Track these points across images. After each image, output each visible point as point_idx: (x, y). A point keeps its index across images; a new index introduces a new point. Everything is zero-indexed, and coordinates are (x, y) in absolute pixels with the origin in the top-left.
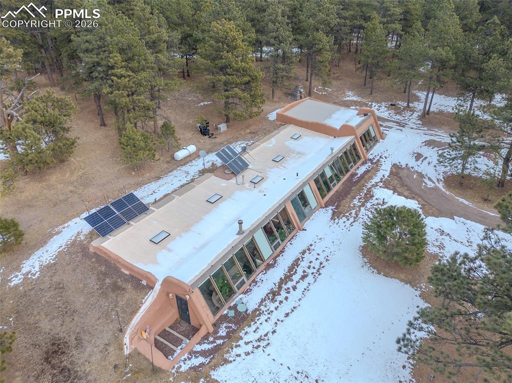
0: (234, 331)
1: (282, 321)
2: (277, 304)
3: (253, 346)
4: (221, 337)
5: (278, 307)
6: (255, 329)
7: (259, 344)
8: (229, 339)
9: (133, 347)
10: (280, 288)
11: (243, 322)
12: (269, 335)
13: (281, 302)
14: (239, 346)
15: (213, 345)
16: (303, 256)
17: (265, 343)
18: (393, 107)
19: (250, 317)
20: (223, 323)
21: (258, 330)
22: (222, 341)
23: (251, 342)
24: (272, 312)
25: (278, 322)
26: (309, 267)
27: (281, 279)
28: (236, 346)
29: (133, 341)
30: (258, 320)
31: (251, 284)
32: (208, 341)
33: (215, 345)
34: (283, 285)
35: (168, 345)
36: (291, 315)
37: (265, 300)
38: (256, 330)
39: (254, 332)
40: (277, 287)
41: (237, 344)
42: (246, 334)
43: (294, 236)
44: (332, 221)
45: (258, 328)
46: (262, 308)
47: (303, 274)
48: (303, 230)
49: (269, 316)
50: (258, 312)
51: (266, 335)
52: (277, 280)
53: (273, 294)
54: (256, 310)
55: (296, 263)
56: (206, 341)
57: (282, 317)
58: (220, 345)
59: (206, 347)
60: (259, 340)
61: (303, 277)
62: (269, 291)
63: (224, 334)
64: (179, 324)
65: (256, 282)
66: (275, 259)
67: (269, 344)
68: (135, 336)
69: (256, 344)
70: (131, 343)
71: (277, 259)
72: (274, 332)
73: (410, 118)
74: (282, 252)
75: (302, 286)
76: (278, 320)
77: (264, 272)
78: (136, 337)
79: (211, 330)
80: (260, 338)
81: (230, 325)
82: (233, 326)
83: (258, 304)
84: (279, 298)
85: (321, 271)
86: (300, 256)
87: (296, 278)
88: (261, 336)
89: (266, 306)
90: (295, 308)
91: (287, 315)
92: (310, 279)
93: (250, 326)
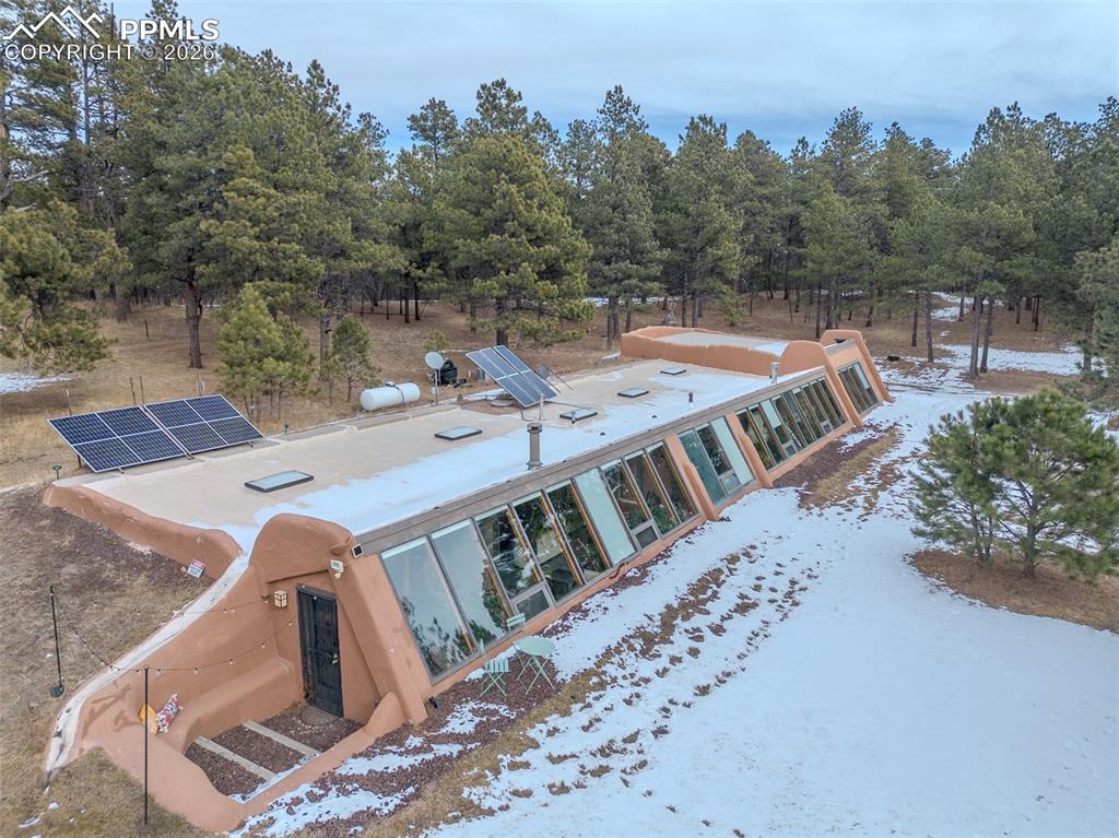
0: (504, 723)
1: (688, 706)
2: (664, 662)
3: (582, 767)
4: (455, 738)
5: (665, 670)
6: (587, 723)
7: (604, 762)
8: (485, 742)
9: (88, 745)
10: (667, 625)
11: (540, 702)
12: (640, 739)
13: (675, 660)
14: (527, 765)
15: (419, 758)
16: (731, 566)
17: (631, 759)
18: (895, 362)
19: (566, 689)
20: (467, 702)
21: (597, 725)
22: (455, 749)
23: (573, 756)
24: (647, 681)
25: (672, 707)
26: (757, 588)
27: (668, 607)
28: (513, 766)
29: (95, 723)
30: (597, 699)
31: (567, 614)
32: (401, 746)
33: (429, 757)
34: (678, 621)
35: (237, 764)
36: (716, 692)
37: (618, 651)
38: (591, 724)
39: (585, 729)
40: (659, 623)
41: (518, 759)
42: (551, 733)
43: (696, 528)
44: (804, 511)
45: (598, 720)
46: (611, 669)
47: (739, 601)
48: (722, 519)
49: (637, 689)
50: (595, 680)
51: (632, 739)
52: (657, 609)
53: (648, 641)
54: (587, 674)
55: (713, 578)
56: (394, 748)
57: (686, 695)
58: (448, 758)
59: (390, 762)
60: (606, 751)
61: (744, 607)
62: (631, 632)
63: (469, 728)
64: (300, 716)
65: (586, 613)
66: (644, 570)
67: (643, 764)
68: (105, 708)
69: (593, 763)
70: (84, 730)
71: (648, 569)
72: (660, 732)
73: (942, 379)
74: (664, 555)
75: (740, 627)
76: (671, 702)
77: (611, 591)
78: (112, 712)
79: (419, 714)
80: (610, 748)
81: (492, 707)
82: (503, 710)
83: (595, 660)
84: (666, 650)
85: (797, 597)
86: (723, 565)
87: (718, 609)
88: (611, 741)
89: (622, 666)
90: (728, 675)
91: (704, 691)
92: (765, 611)
93: (566, 713)
